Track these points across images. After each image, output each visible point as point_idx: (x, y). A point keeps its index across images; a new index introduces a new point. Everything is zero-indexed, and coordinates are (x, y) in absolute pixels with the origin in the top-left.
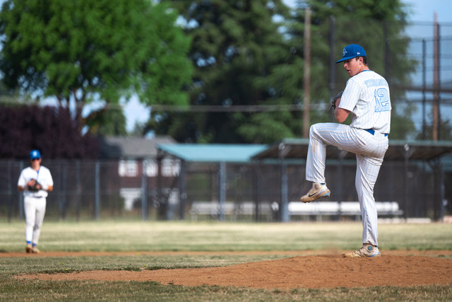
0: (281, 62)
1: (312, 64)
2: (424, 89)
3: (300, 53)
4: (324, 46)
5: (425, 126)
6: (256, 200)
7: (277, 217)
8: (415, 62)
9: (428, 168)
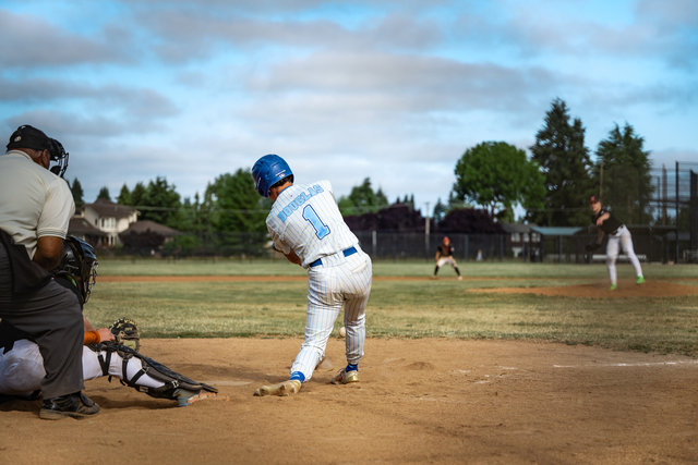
0: (589, 187)
1: (604, 188)
2: (658, 201)
3: (598, 183)
4: (610, 180)
5: (659, 218)
6: (577, 253)
7: (588, 261)
8: (653, 187)
9: (661, 238)
